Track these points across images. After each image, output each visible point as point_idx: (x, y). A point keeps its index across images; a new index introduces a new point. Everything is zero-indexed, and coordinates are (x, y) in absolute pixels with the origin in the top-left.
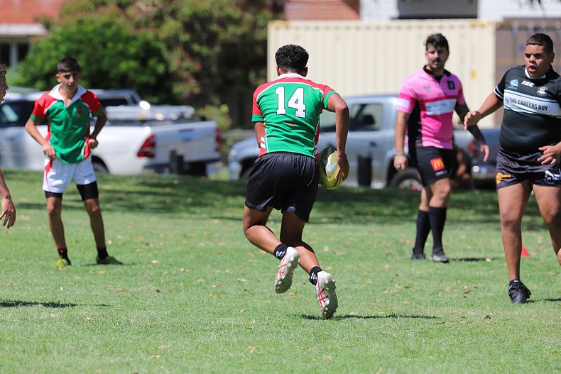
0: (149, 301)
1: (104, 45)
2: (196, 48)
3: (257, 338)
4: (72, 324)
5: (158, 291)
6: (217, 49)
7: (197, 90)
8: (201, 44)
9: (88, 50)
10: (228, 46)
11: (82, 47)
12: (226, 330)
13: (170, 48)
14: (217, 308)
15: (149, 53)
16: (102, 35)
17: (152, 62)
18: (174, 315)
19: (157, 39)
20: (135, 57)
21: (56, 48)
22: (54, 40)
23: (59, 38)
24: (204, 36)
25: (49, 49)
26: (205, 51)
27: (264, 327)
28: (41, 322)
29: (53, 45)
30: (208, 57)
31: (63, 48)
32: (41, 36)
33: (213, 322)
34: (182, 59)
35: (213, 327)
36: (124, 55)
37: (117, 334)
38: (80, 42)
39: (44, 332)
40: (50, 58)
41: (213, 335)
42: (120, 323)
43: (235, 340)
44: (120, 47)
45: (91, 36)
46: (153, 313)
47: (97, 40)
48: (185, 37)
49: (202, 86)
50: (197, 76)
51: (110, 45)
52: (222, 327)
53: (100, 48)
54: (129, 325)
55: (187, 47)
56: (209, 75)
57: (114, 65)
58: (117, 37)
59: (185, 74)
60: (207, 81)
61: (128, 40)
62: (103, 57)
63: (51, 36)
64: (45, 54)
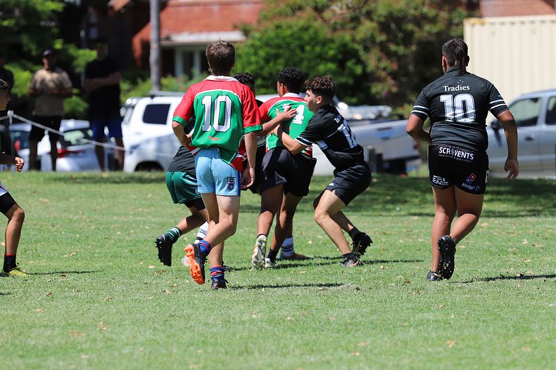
0: (349, 299)
1: (302, 49)
2: (393, 47)
3: (456, 333)
4: (273, 324)
5: (358, 289)
6: (414, 48)
7: (394, 90)
8: (397, 44)
9: (287, 54)
10: (423, 44)
11: (281, 51)
12: (425, 326)
13: (367, 49)
14: (416, 304)
15: (346, 54)
16: (299, 38)
17: (350, 64)
18: (373, 312)
19: (354, 40)
20: (333, 60)
21: (256, 54)
22: (253, 46)
23: (257, 43)
24: (400, 35)
25: (248, 54)
26: (401, 50)
27: (463, 322)
28: (243, 323)
29: (252, 51)
30: (404, 56)
31: (262, 53)
32: (241, 42)
33: (412, 318)
34: (379, 60)
35: (412, 323)
36: (322, 58)
37: (317, 333)
38: (279, 46)
39: (246, 333)
40: (250, 63)
41: (412, 332)
42: (320, 322)
43: (434, 335)
44: (318, 49)
45: (289, 40)
46: (352, 310)
47: (295, 43)
48: (382, 38)
49: (400, 85)
50: (394, 75)
51: (308, 48)
52: (421, 323)
53: (298, 51)
54: (329, 323)
55: (383, 47)
56: (407, 74)
57: (312, 68)
58: (314, 41)
59: (383, 74)
60: (404, 79)
61: (325, 43)
62: (301, 60)
63: (250, 42)
64: (245, 59)
